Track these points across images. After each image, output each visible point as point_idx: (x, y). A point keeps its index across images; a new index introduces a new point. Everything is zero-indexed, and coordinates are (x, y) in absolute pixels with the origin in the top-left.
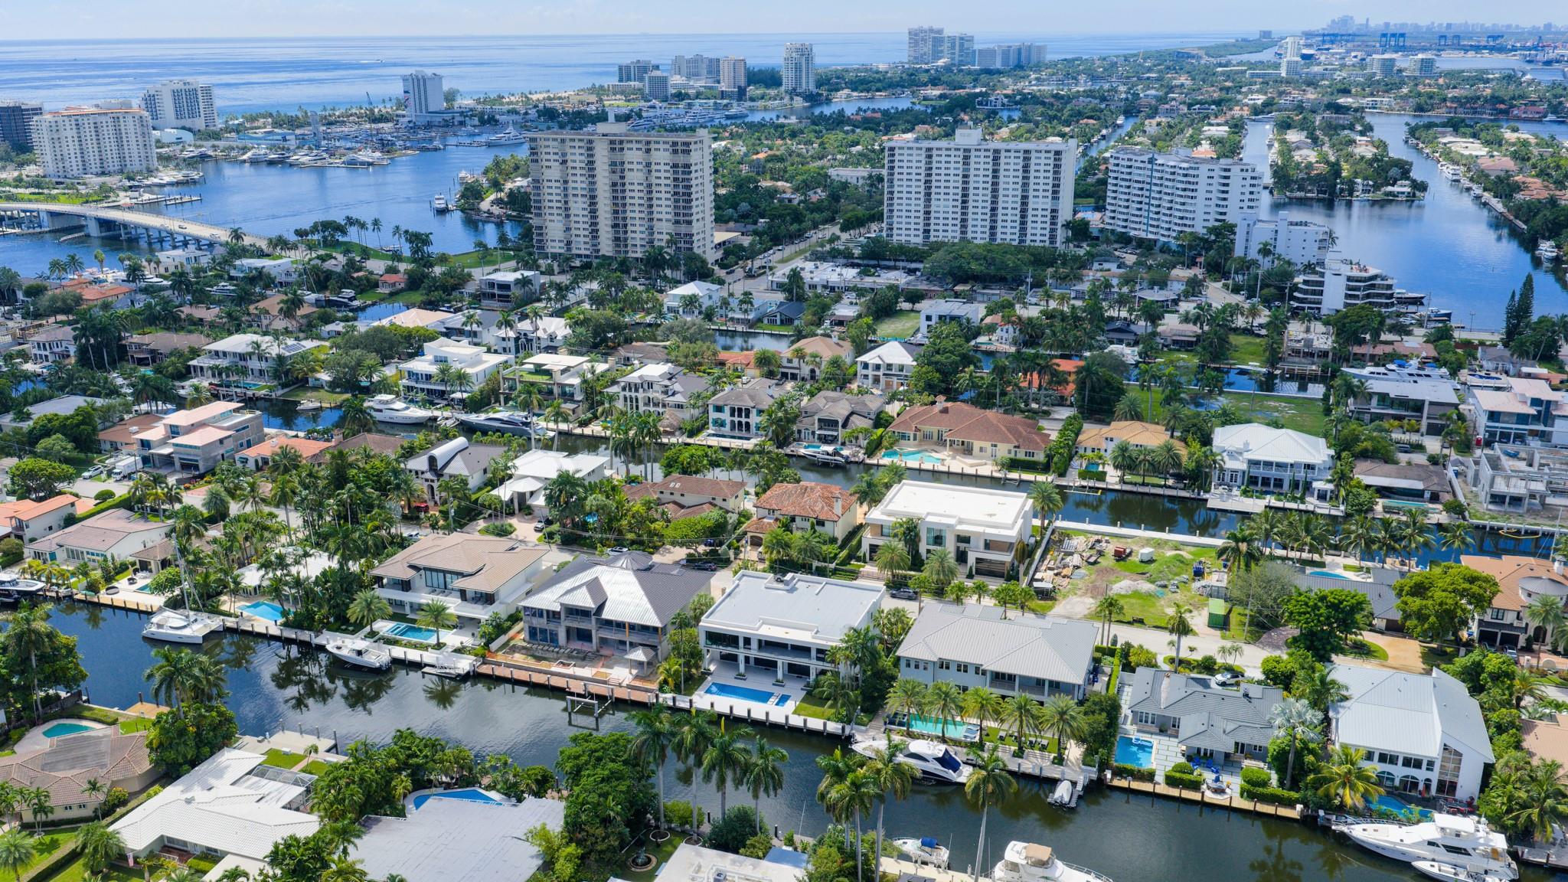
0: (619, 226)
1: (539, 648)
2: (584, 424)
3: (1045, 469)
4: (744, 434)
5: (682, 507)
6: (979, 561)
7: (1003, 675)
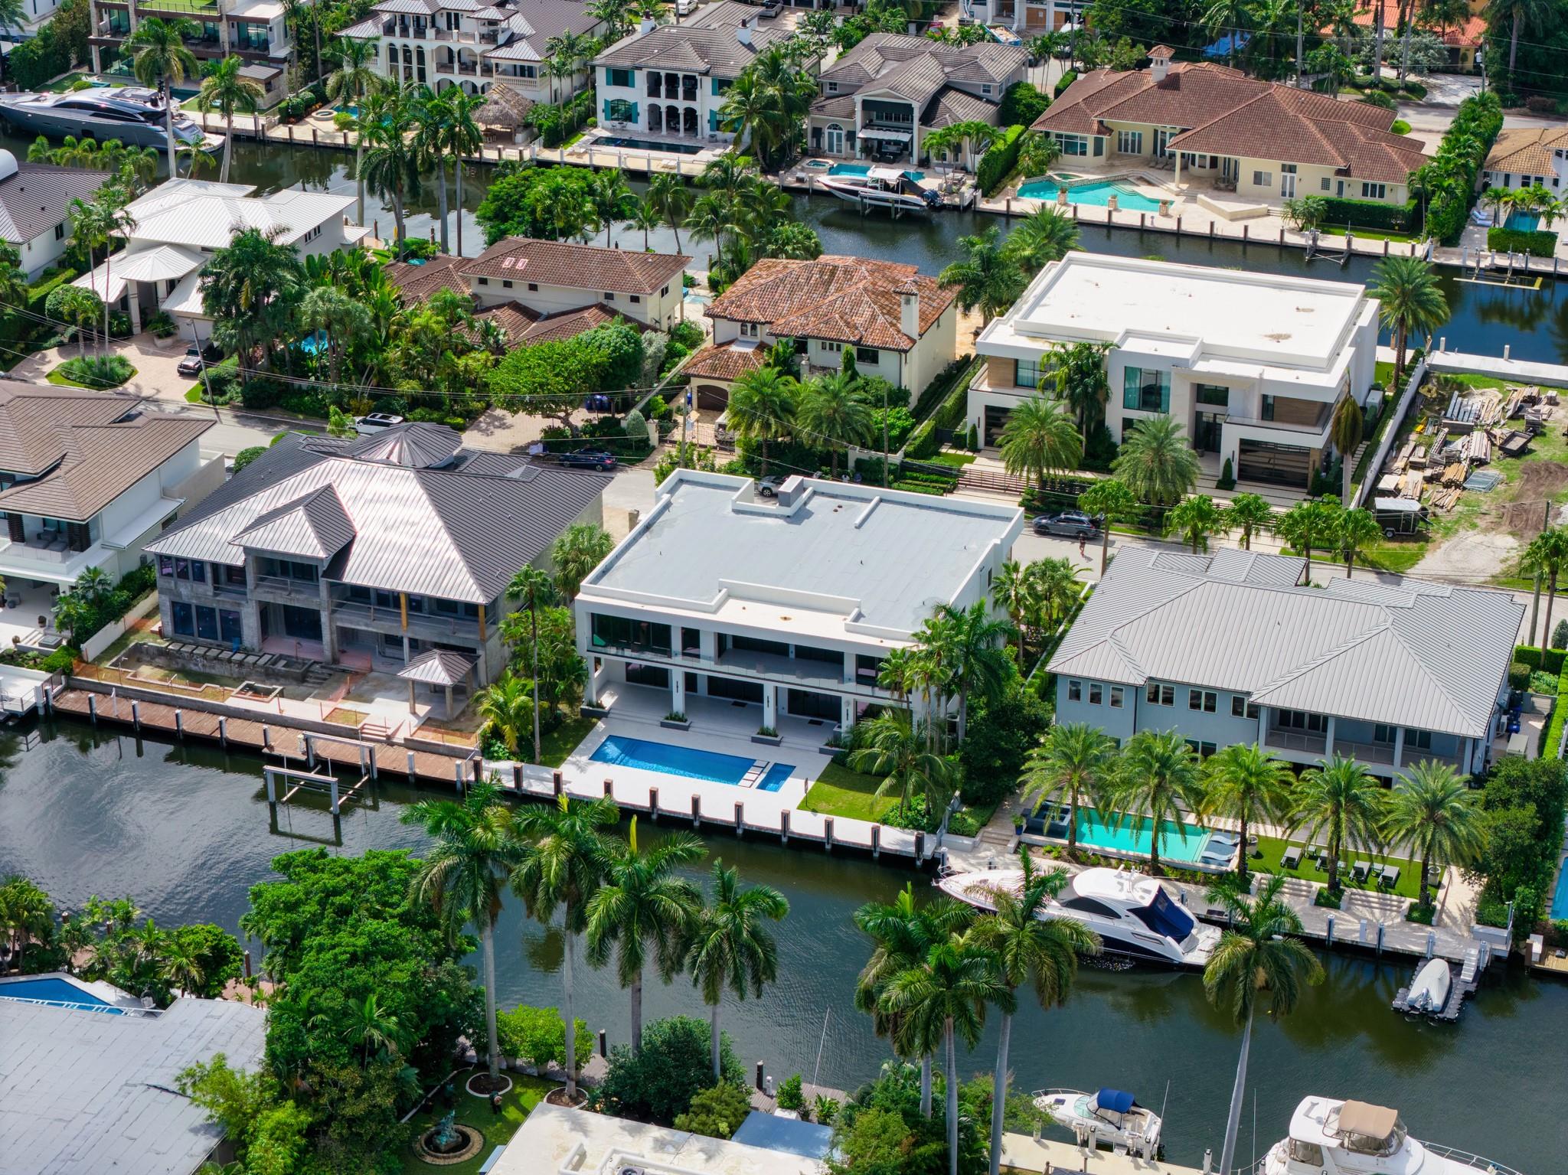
1: (196, 650)
2: (293, 115)
3: (1411, 226)
4: (681, 138)
5: (532, 315)
6: (1247, 446)
7: (1299, 716)
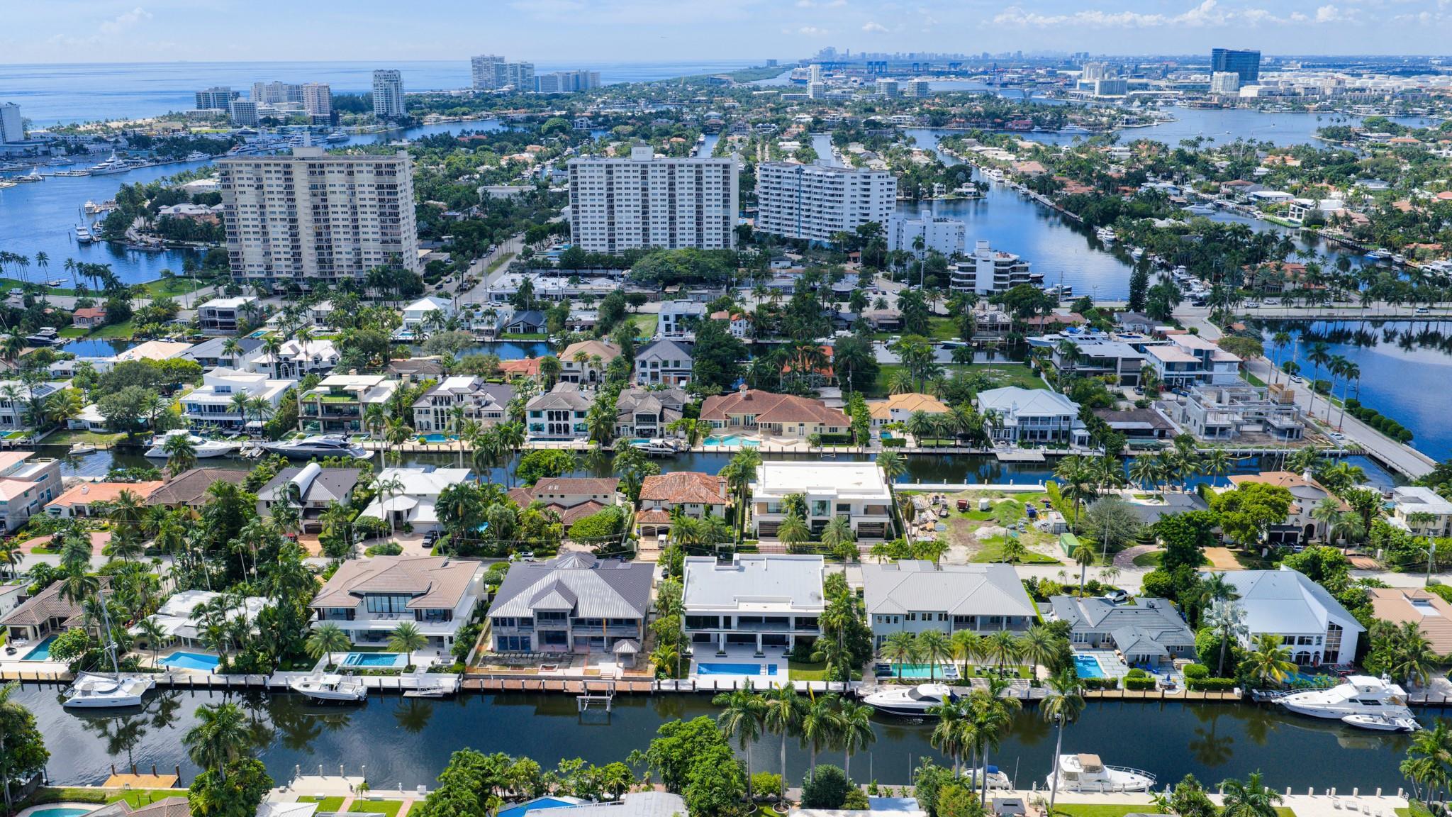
0: (324, 247)
1: (511, 655)
2: (398, 441)
3: (851, 441)
4: (563, 435)
5: (564, 508)
6: (860, 525)
7: (961, 617)
